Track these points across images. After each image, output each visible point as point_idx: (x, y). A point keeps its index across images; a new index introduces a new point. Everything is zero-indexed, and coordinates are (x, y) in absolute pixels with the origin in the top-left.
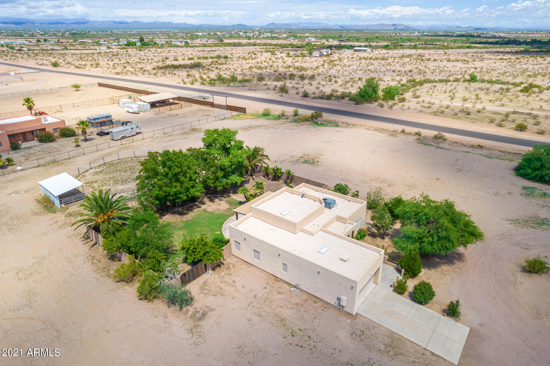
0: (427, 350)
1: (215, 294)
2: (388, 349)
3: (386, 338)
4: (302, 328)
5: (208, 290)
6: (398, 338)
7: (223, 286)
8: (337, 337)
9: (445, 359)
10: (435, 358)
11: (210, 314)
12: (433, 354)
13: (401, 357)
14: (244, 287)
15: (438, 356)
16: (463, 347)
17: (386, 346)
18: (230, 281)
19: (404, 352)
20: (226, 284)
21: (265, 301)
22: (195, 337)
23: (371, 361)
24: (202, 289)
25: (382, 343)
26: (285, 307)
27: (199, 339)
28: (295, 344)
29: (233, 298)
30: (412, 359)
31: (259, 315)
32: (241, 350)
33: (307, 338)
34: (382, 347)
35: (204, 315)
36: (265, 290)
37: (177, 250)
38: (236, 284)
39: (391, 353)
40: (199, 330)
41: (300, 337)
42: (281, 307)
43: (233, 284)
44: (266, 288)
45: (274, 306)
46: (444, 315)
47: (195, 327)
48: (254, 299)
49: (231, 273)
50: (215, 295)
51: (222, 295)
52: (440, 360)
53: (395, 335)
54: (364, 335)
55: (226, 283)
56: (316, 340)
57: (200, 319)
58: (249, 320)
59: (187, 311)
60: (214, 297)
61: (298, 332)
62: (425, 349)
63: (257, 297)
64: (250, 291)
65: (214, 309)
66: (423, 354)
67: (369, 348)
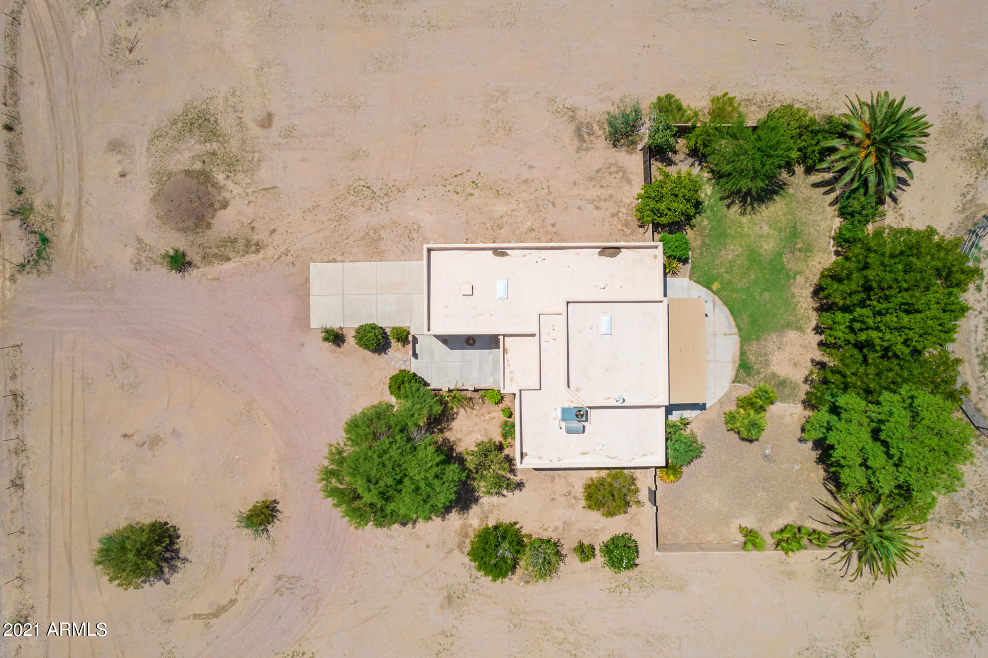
0: (341, 262)
1: (599, 174)
2: (377, 235)
3: (384, 248)
4: (471, 198)
5: (614, 173)
6: (374, 257)
7: (604, 193)
8: (430, 213)
9: (322, 262)
10: (331, 258)
11: (576, 143)
12: (335, 261)
13: (362, 234)
14: (579, 208)
15: (329, 261)
16: (311, 293)
17: (380, 238)
18: (603, 205)
19: (361, 243)
20: (602, 197)
21: (538, 206)
22: (561, 106)
23: (385, 208)
24: (622, 170)
25: (385, 239)
26: (509, 212)
27: (555, 107)
28: (465, 174)
29: (574, 183)
30: (350, 241)
31: (526, 181)
32: (507, 128)
33: (458, 189)
34: (383, 234)
35: (581, 138)
36: (552, 222)
37: (728, 206)
38: (591, 206)
39: (371, 232)
40: (566, 118)
41: (466, 186)
42: (513, 211)
43: (595, 203)
44: (553, 225)
45: (521, 206)
46: (342, 329)
47: (573, 118)
48: (552, 200)
49: (616, 219)
50: (598, 171)
51: (591, 179)
52: (326, 259)
53: (377, 259)
54: (407, 236)
55: (605, 200)
56: (448, 194)
57: (578, 130)
58: (530, 167)
59: (601, 127)
60: (597, 168)
61: (472, 191)
62: (344, 261)
63: (550, 206)
64: (566, 208)
65: (577, 152)
66: (343, 254)
67: (395, 223)
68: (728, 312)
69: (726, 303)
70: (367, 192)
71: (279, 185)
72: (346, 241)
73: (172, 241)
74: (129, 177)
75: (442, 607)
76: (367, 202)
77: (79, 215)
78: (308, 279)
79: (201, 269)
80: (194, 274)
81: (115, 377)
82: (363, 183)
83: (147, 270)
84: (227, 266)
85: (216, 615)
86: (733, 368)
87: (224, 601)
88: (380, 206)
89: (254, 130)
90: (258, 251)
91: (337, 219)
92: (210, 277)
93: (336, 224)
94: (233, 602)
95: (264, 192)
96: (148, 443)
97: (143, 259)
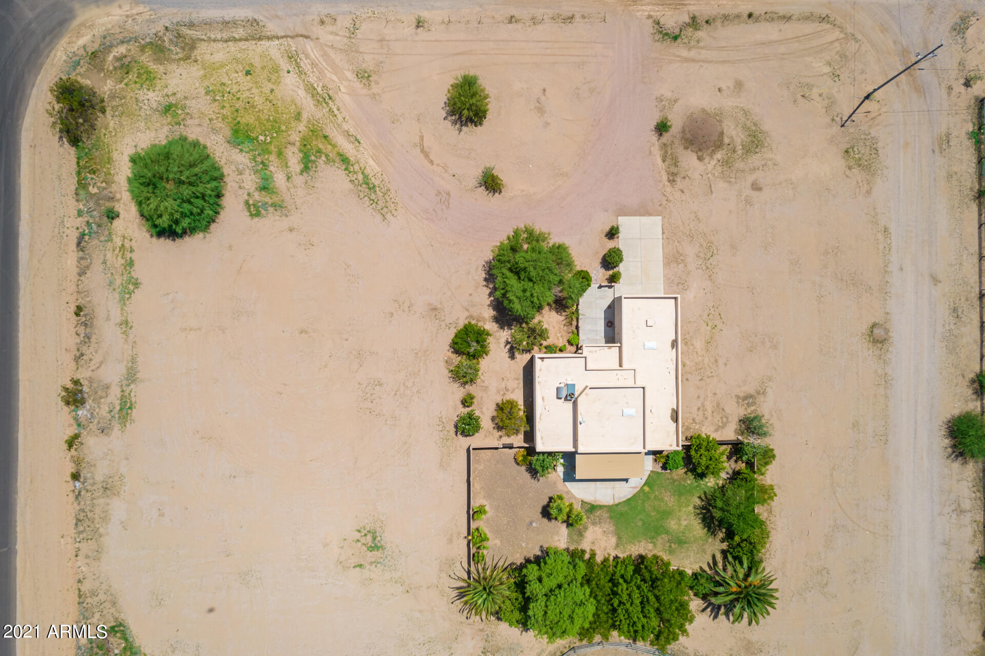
0: (663, 237)
1: (721, 410)
2: (680, 262)
3: (672, 266)
4: (705, 325)
5: (722, 420)
6: (666, 259)
7: (709, 414)
8: (695, 297)
9: (662, 224)
10: (665, 231)
11: (742, 395)
12: (663, 233)
13: (681, 251)
14: (699, 397)
15: (663, 230)
16: (642, 217)
17: (678, 264)
18: (701, 413)
19: (675, 250)
20: (706, 412)
21: (700, 369)
22: (766, 385)
23: (698, 267)
24: (724, 426)
25: (678, 267)
26: (696, 350)
27: (766, 381)
28: (721, 320)
29: (715, 394)
30: (676, 243)
31: (716, 361)
32: (752, 349)
33: (711, 316)
34: (681, 266)
35: (745, 398)
36: (689, 379)
37: (700, 497)
38: (700, 405)
39: (682, 258)
40: (759, 388)
41: (713, 321)
42: (697, 352)
43: (702, 408)
44: (687, 380)
45: (700, 358)
46: (618, 238)
47: (758, 393)
48: (704, 378)
49: (692, 421)
50: (723, 410)
51: (718, 405)
52: (664, 227)
53: (665, 262)
54: (680, 282)
55: (704, 414)
56: (708, 309)
57: (751, 396)
58: (726, 364)
59: (752, 411)
60: (725, 409)
61: (710, 325)
62: (663, 239)
63: (700, 378)
64: (698, 388)
65: (736, 396)
66: (668, 239)
67: (688, 273)
68: (629, 497)
69: (635, 495)
70: (709, 255)
71: (714, 195)
72: (676, 241)
73: (677, 122)
74: (719, 94)
75: (429, 304)
76: (702, 255)
77: (693, 60)
78: (651, 215)
79: (657, 143)
80: (654, 138)
81: (584, 84)
82: (715, 252)
83: (656, 106)
84: (659, 160)
85: (423, 151)
86: (592, 501)
87: (432, 157)
88: (700, 263)
89: (750, 179)
90: (669, 181)
91: (691, 235)
92: (652, 149)
93: (688, 234)
94: (432, 162)
95: (709, 185)
96: (540, 106)
97: (664, 103)
